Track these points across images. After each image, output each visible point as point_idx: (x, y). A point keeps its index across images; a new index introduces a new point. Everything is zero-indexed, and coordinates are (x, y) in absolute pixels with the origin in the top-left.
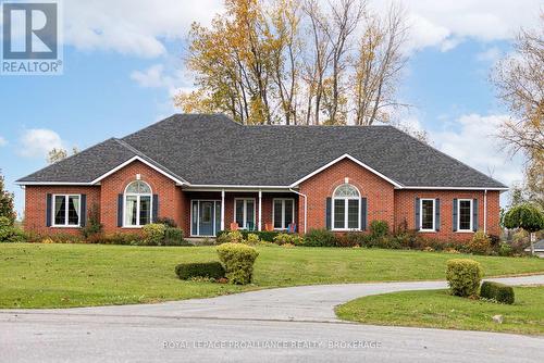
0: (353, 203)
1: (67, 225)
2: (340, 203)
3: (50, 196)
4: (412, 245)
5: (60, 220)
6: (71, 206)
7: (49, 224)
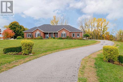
0: (65, 34)
1: (29, 37)
2: (63, 34)
3: (27, 33)
4: (72, 39)
5: (28, 36)
6: (30, 35)
7: (27, 37)
